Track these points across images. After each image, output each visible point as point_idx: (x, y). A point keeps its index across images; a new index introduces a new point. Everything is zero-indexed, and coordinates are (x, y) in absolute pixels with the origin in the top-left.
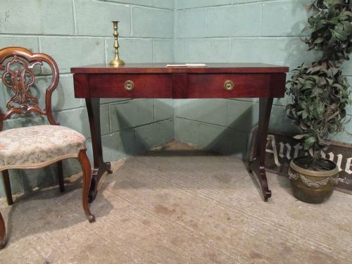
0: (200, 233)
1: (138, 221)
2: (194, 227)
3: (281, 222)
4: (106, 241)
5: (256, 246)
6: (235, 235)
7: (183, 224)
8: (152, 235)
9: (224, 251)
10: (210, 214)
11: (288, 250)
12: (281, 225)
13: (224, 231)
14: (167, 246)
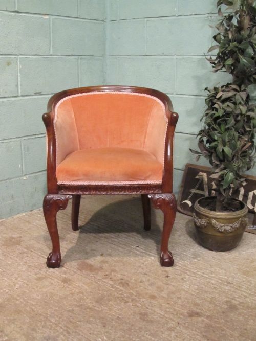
0: (131, 291)
1: (56, 280)
2: (123, 286)
3: (230, 279)
4: (17, 300)
5: (196, 305)
6: (173, 293)
7: (111, 282)
8: (72, 294)
9: (157, 310)
10: (145, 271)
11: (233, 308)
12: (230, 283)
13: (160, 289)
14: (91, 306)
